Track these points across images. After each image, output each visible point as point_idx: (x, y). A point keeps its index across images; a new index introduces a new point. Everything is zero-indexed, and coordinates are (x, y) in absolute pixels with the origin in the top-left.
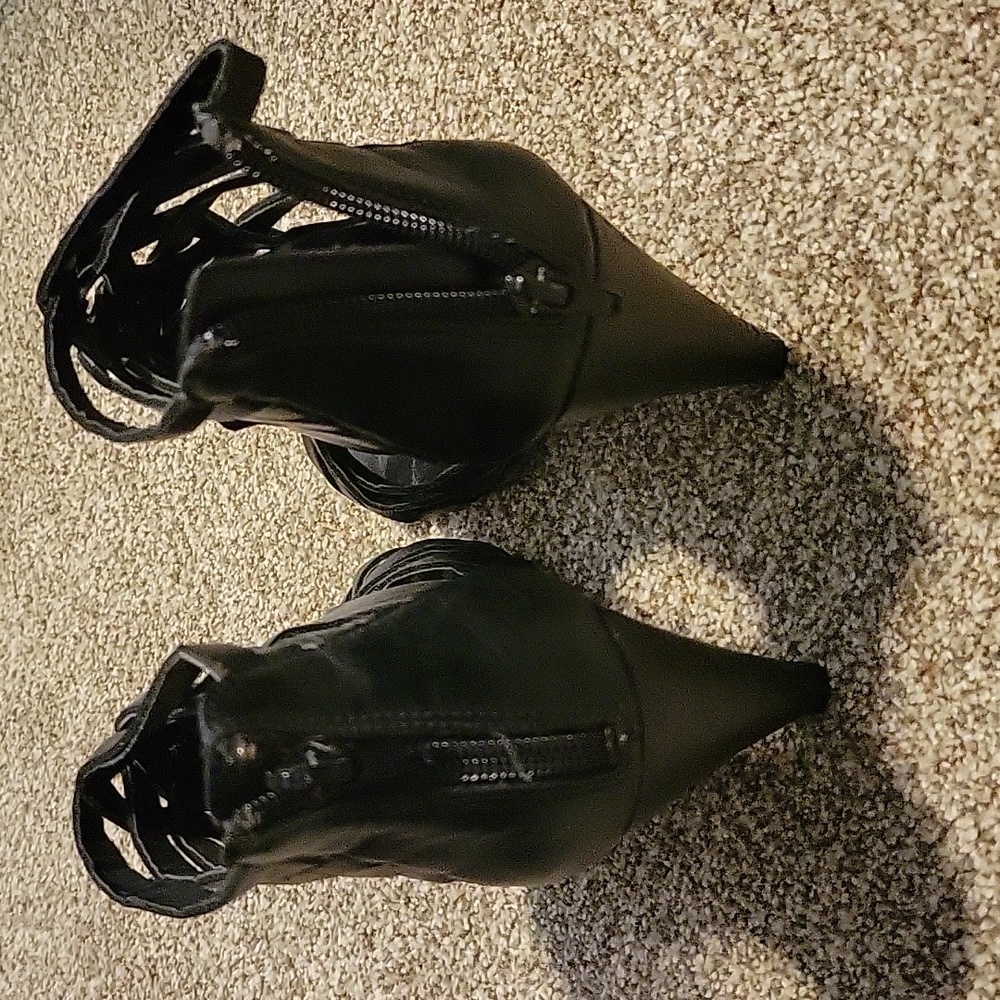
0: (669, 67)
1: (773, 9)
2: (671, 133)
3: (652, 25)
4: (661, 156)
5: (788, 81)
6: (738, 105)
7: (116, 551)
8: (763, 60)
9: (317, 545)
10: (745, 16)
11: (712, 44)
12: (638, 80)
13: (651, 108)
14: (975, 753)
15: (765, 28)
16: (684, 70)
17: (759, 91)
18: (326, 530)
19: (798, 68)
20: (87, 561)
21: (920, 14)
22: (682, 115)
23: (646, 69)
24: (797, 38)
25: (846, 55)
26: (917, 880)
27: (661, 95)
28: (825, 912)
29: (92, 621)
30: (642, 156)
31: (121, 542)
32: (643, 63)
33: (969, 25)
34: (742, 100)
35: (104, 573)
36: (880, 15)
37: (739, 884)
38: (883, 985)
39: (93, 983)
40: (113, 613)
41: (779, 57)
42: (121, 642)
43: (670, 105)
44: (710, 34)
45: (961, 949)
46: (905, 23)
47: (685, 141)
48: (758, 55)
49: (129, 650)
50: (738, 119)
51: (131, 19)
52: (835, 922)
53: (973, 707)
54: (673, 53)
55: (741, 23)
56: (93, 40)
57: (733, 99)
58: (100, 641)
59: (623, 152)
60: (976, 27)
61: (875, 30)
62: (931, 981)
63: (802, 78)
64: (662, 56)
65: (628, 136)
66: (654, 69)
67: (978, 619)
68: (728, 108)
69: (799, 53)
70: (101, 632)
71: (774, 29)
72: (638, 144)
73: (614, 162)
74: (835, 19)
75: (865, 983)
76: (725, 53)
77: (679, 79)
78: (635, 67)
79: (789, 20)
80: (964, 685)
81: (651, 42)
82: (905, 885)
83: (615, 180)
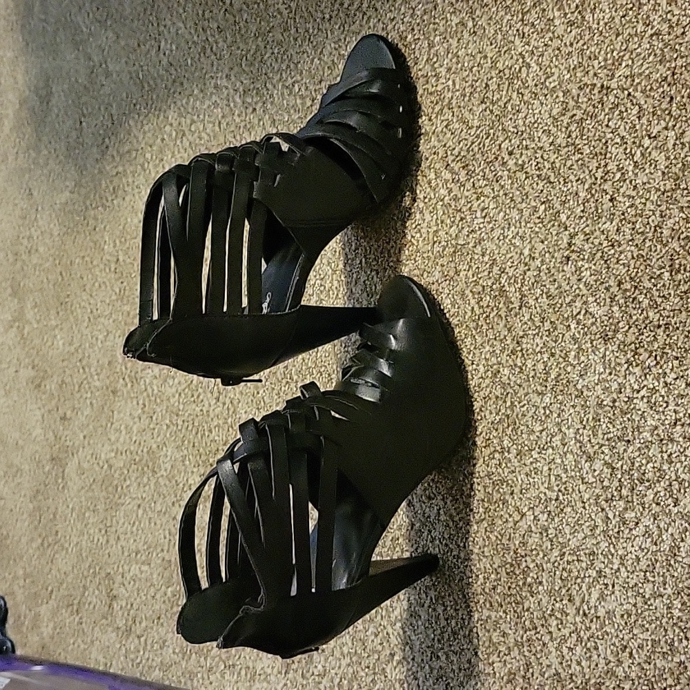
0: (435, 201)
1: (474, 185)
2: (435, 228)
3: (429, 183)
4: (431, 237)
5: (478, 214)
6: (459, 221)
7: (189, 385)
8: (470, 205)
9: (283, 388)
10: (464, 185)
11: (452, 195)
12: (423, 204)
13: (428, 217)
14: (534, 486)
15: (470, 192)
16: (441, 203)
17: (468, 217)
18: (287, 382)
19: (482, 210)
20: (174, 390)
21: (525, 197)
22: (439, 222)
23: (426, 200)
24: (482, 198)
25: (499, 208)
26: (512, 535)
27: (431, 212)
28: (480, 548)
29: (176, 418)
30: (424, 236)
31: (192, 382)
32: (425, 198)
33: (541, 204)
34: (462, 219)
35: (183, 395)
36: (511, 195)
37: (449, 538)
38: (499, 576)
39: (170, 589)
40: (187, 414)
41: (476, 205)
42: (190, 428)
43: (435, 216)
44: (450, 191)
45: (526, 561)
46: (520, 200)
47: (440, 233)
48: (468, 203)
49: (194, 432)
50: (460, 226)
51: (206, 137)
52: (483, 552)
53: (534, 469)
54: (437, 195)
55: (462, 188)
56: (188, 144)
57: (458, 218)
58: (180, 428)
59: (416, 233)
60: (543, 206)
61: (509, 201)
62: (515, 574)
63: (484, 214)
64: (433, 197)
65: (418, 227)
66: (429, 201)
67: (538, 434)
68: (457, 222)
69: (483, 204)
70: (180, 423)
71: (474, 193)
72: (422, 231)
73: (412, 237)
74: (496, 193)
75: (493, 576)
76: (456, 199)
77: (439, 207)
78: (422, 199)
79: (480, 190)
80: (531, 460)
81: (429, 190)
82: (508, 537)
83: (413, 244)
